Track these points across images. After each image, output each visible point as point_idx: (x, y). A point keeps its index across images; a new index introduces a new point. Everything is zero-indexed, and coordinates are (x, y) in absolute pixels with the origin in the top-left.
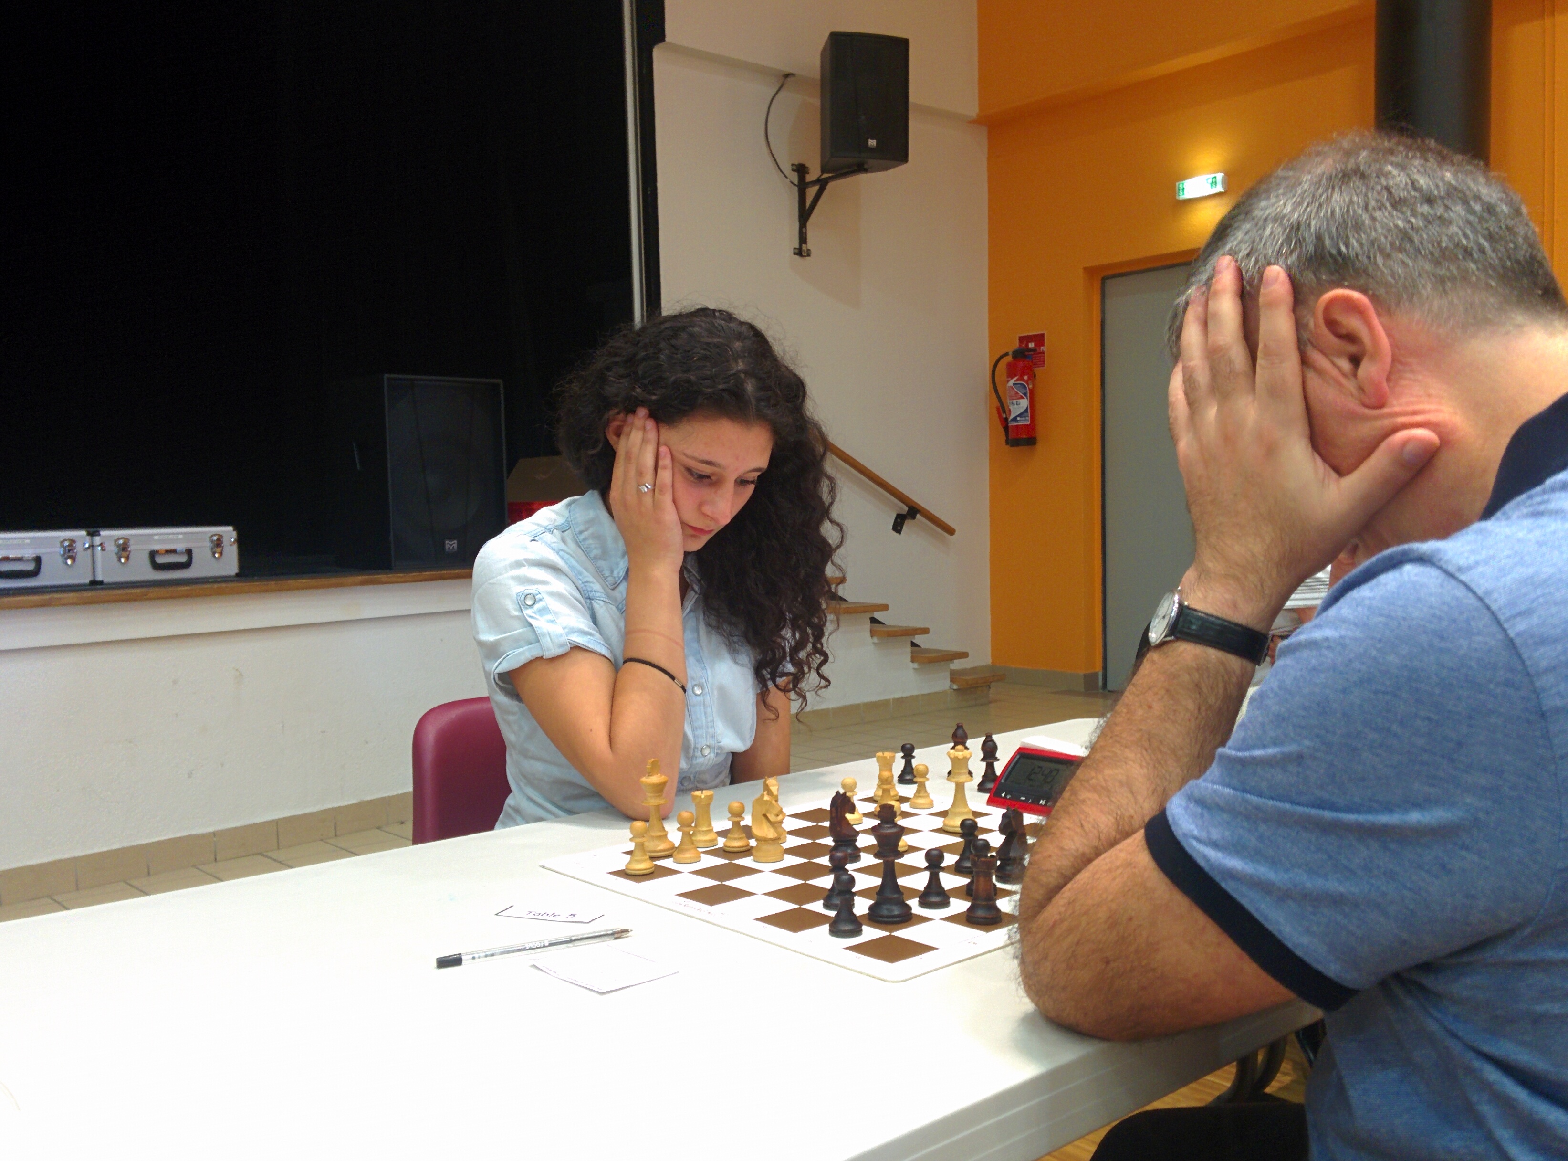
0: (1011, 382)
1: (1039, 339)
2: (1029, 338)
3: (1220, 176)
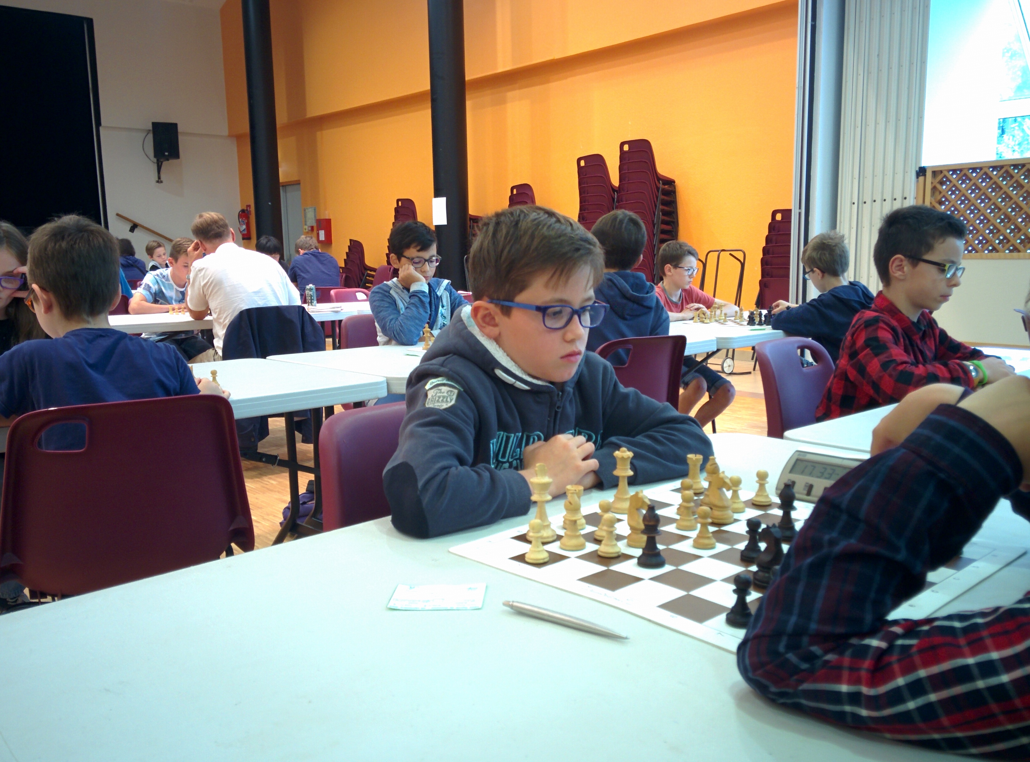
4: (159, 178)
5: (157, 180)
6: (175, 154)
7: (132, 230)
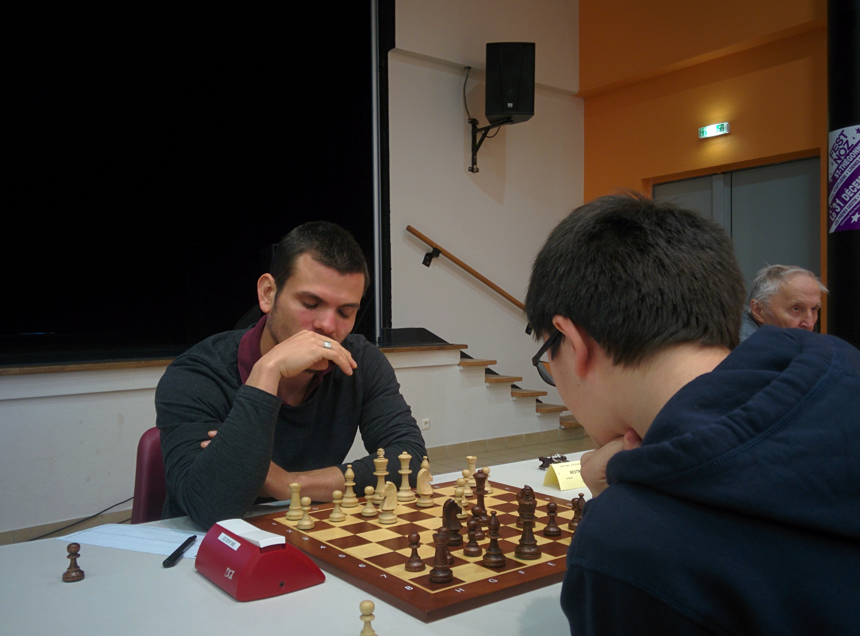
3: (725, 124)
4: (474, 162)
5: (471, 166)
7: (427, 262)
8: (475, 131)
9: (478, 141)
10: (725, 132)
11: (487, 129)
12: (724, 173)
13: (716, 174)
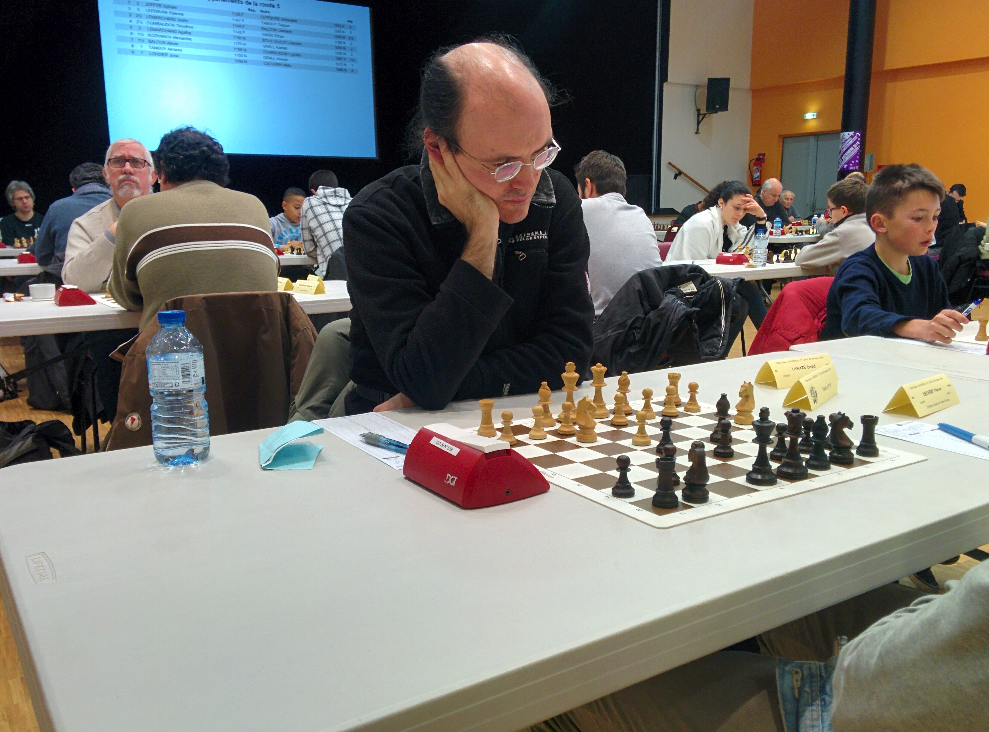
0: (755, 168)
1: (764, 155)
2: (761, 154)
3: (815, 114)
4: (698, 129)
5: (696, 132)
6: (724, 107)
7: (675, 178)
8: (699, 114)
9: (700, 119)
10: (815, 117)
11: (705, 114)
12: (814, 135)
13: (811, 135)
